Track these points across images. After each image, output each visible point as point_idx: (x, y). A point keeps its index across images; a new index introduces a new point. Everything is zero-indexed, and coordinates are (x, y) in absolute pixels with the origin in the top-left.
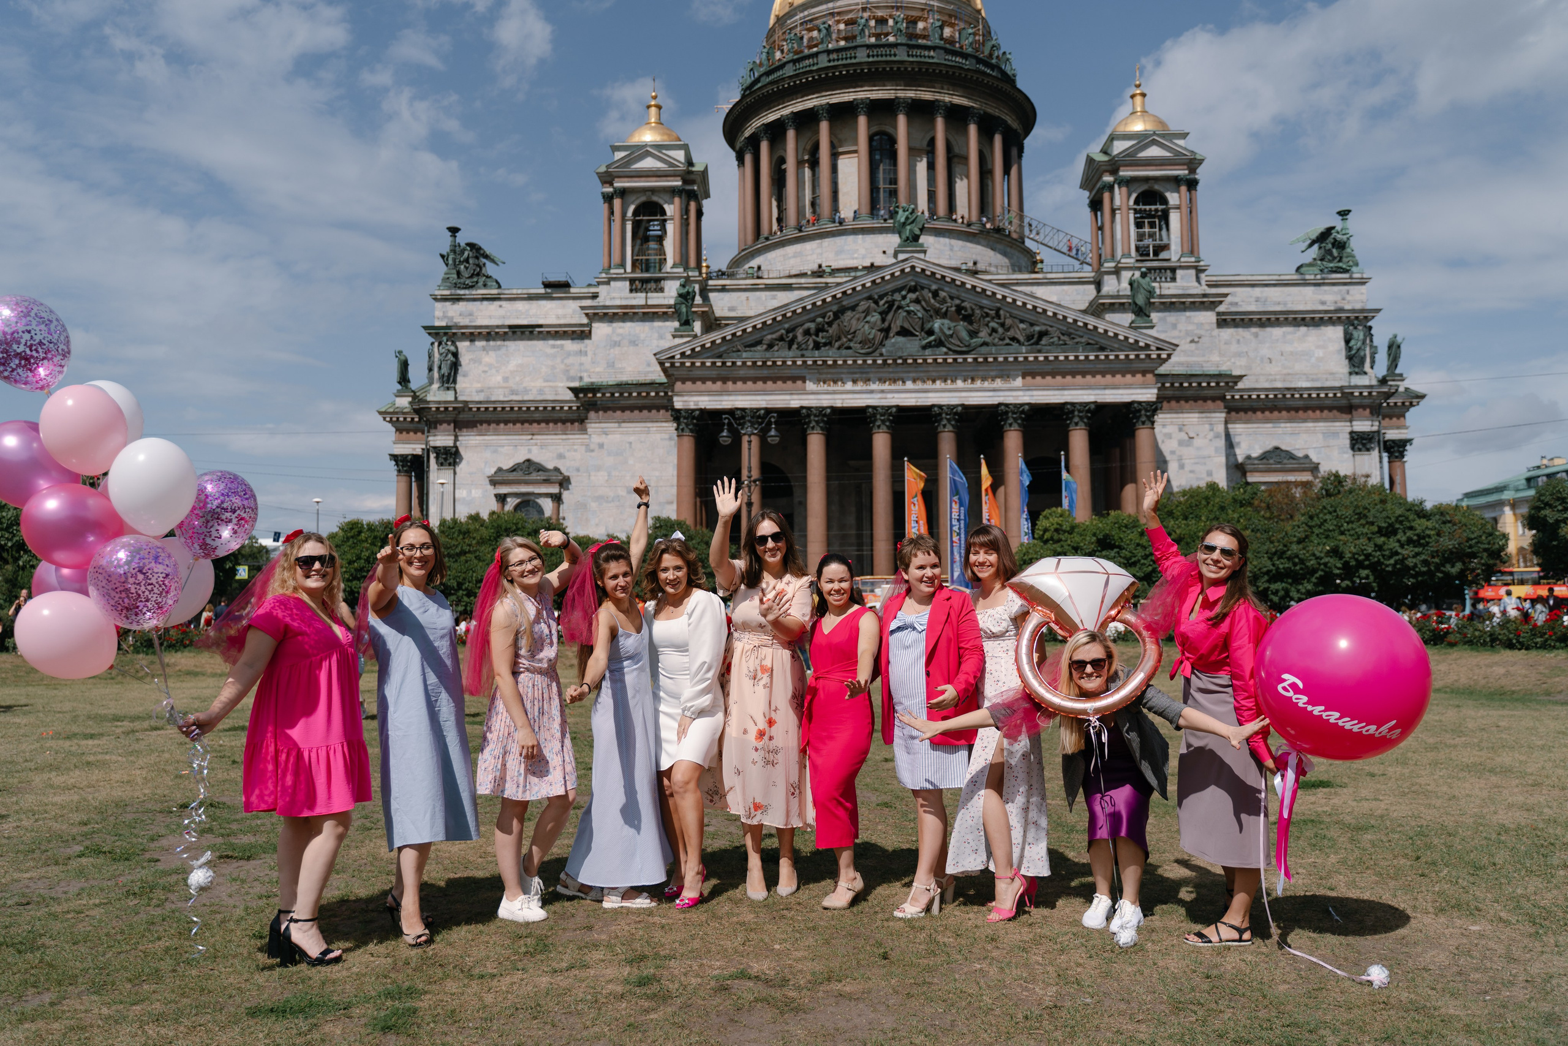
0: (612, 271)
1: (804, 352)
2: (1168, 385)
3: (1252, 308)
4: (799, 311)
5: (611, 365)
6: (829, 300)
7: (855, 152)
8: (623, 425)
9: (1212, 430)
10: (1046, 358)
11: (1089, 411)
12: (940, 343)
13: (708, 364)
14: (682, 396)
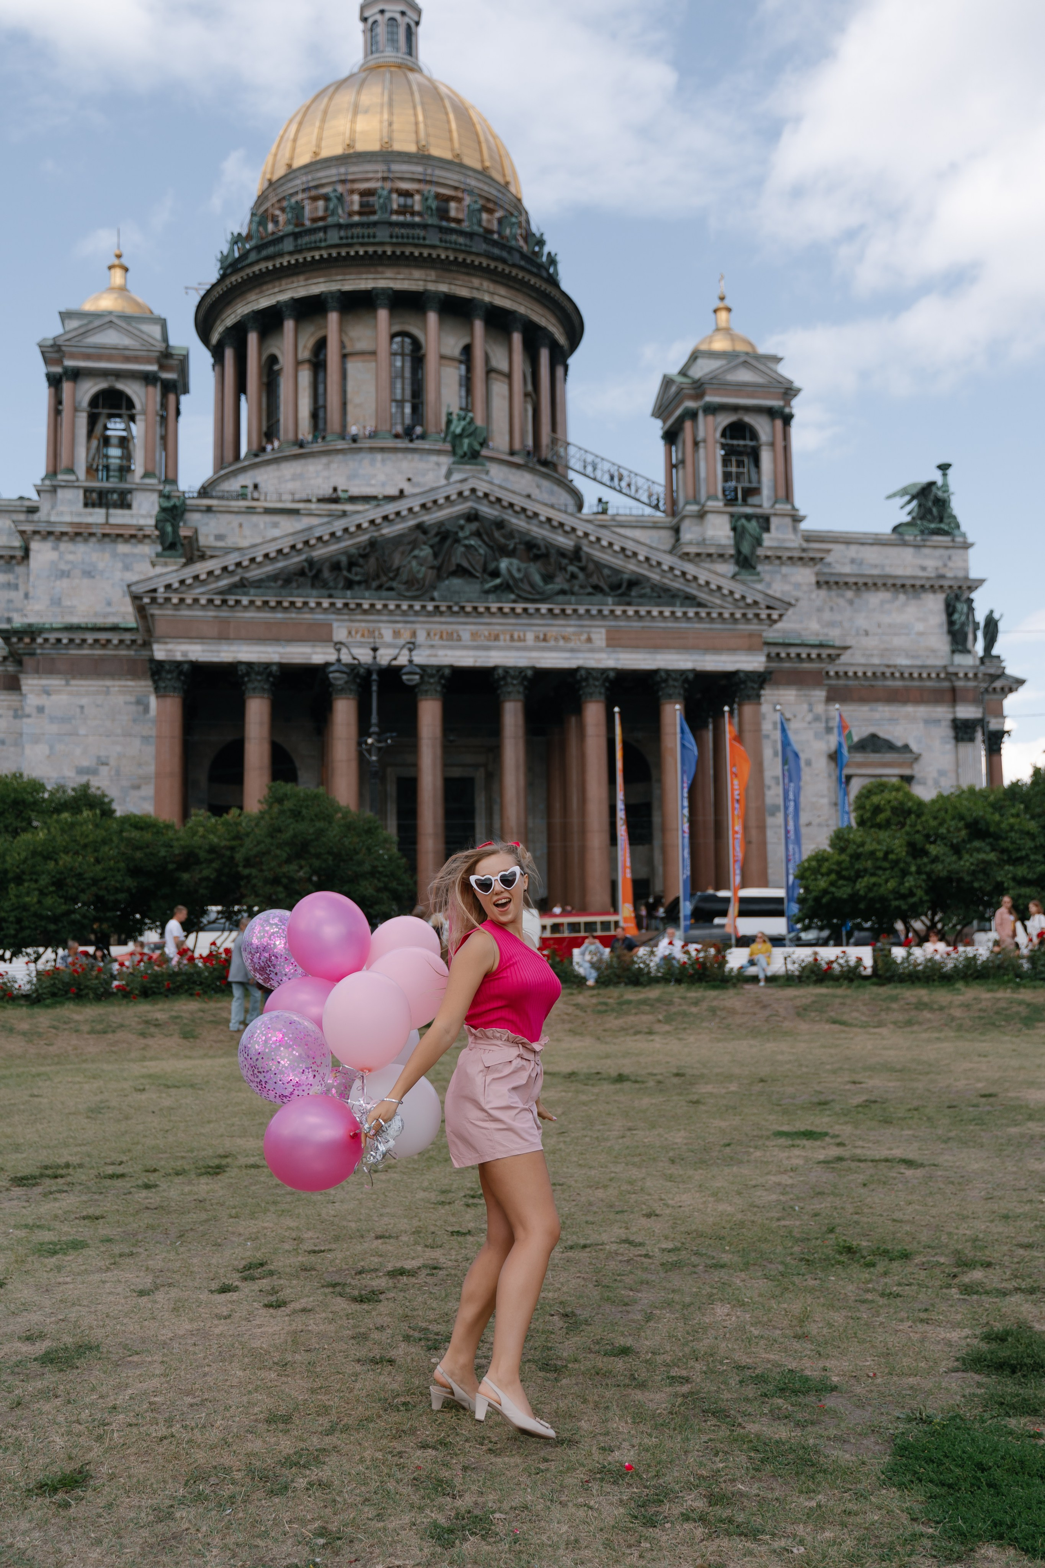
0: (60, 477)
1: (332, 591)
4: (325, 537)
5: (56, 602)
6: (365, 526)
7: (373, 353)
8: (72, 682)
9: (810, 710)
10: (636, 612)
11: (685, 680)
12: (506, 588)
13: (203, 602)
14: (166, 643)
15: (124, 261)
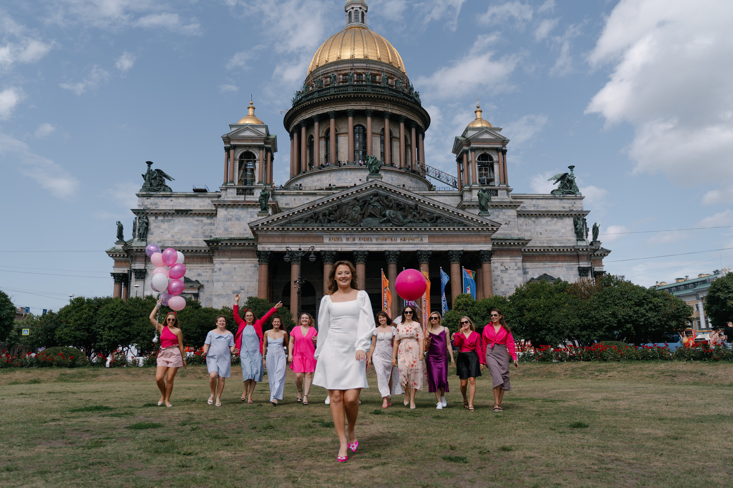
0: (228, 184)
1: (323, 224)
2: (496, 244)
3: (532, 209)
4: (321, 204)
5: (226, 230)
6: (335, 199)
7: (347, 133)
8: (232, 259)
9: (516, 265)
10: (440, 229)
11: (460, 255)
12: (388, 221)
13: (275, 229)
14: (262, 244)
15: (253, 105)
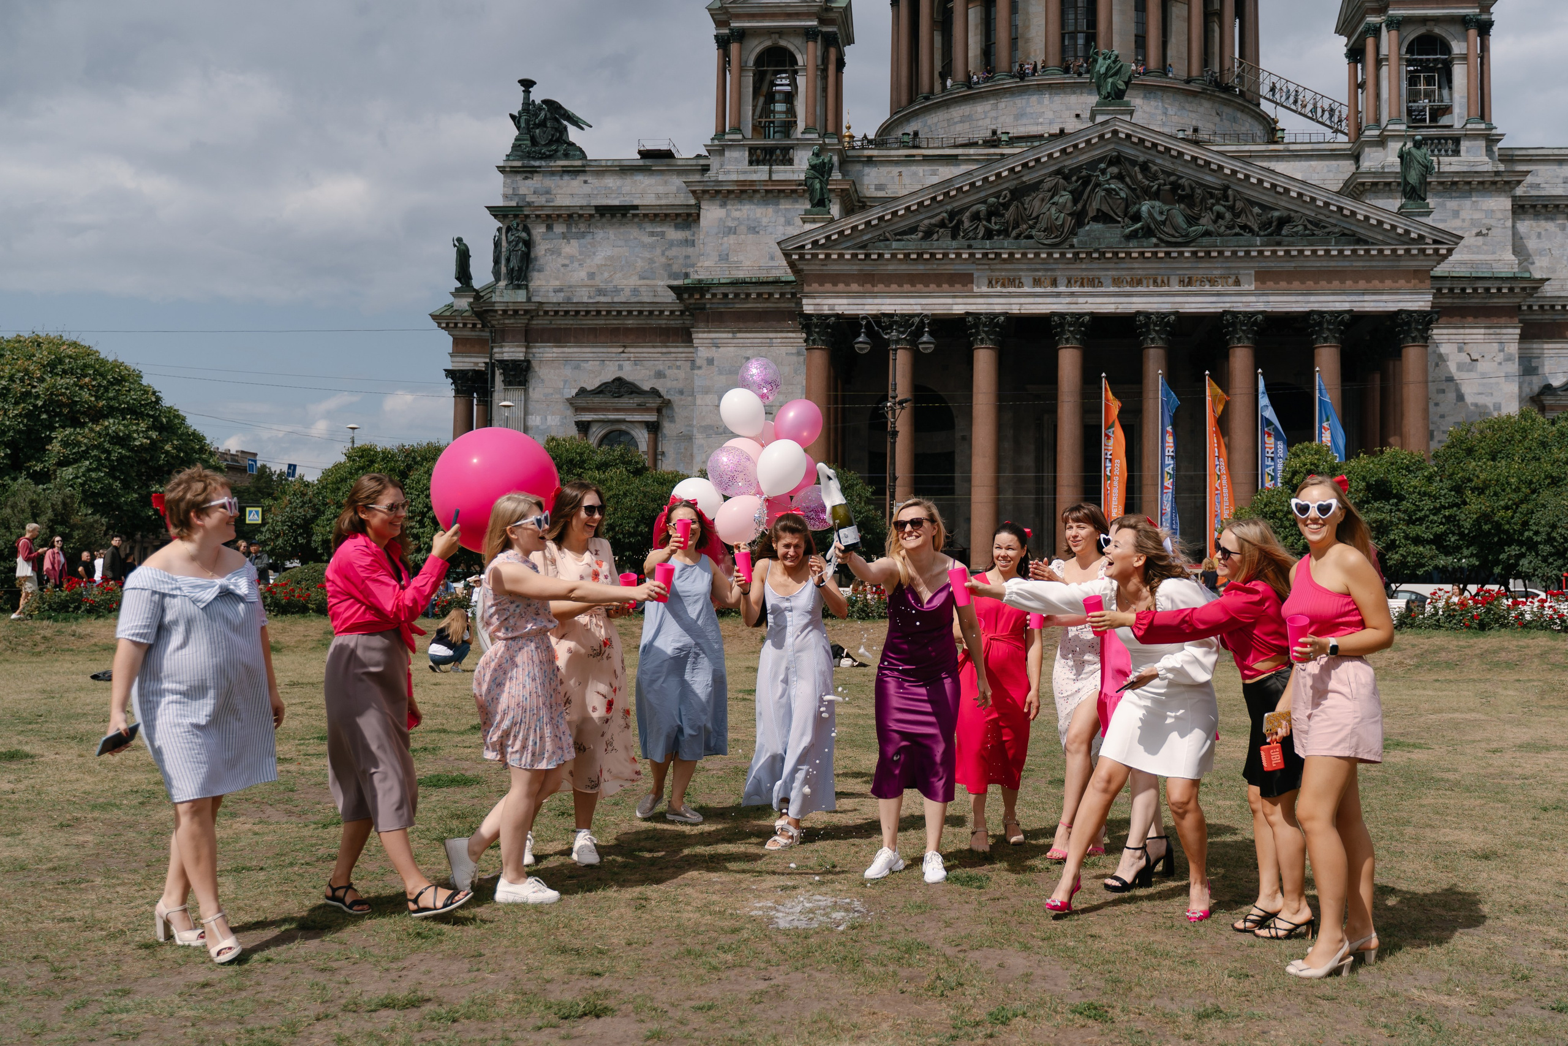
0: (727, 137)
1: (972, 242)
2: (1445, 291)
3: (1557, 191)
4: (967, 188)
5: (724, 257)
6: (1004, 174)
8: (739, 335)
9: (1502, 350)
10: (1287, 252)
11: (1342, 322)
14: (814, 297)
